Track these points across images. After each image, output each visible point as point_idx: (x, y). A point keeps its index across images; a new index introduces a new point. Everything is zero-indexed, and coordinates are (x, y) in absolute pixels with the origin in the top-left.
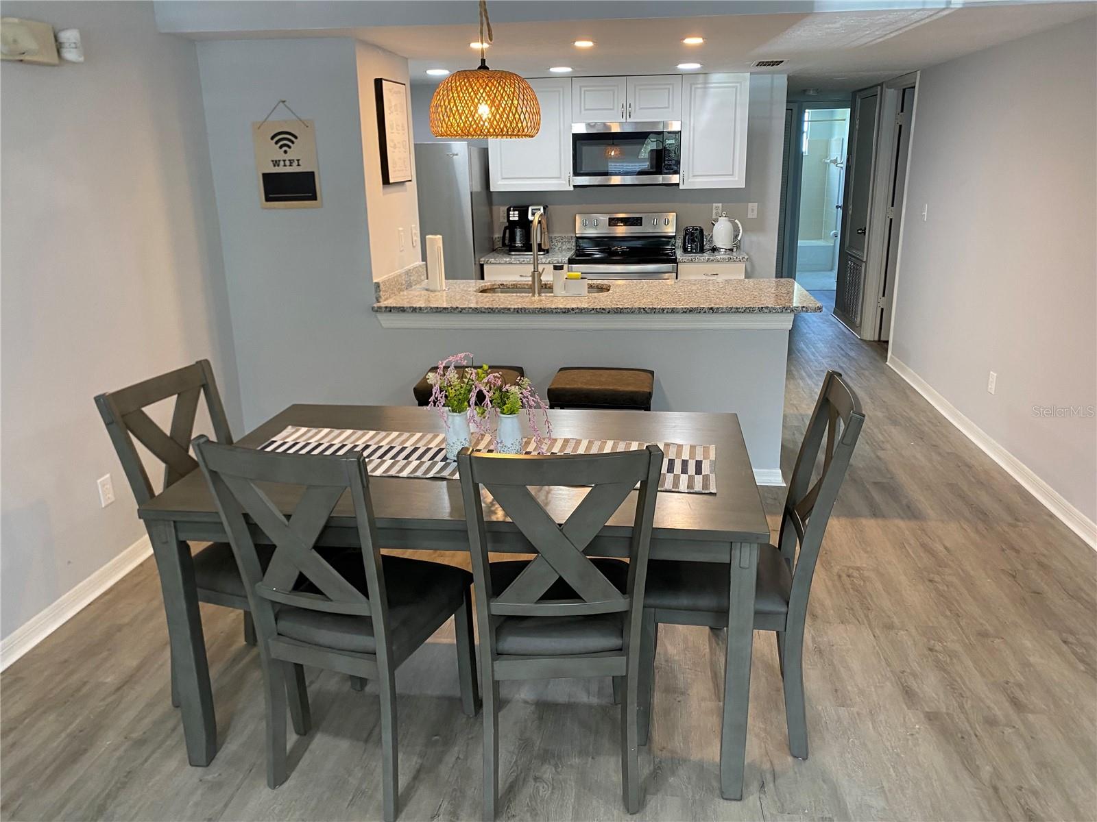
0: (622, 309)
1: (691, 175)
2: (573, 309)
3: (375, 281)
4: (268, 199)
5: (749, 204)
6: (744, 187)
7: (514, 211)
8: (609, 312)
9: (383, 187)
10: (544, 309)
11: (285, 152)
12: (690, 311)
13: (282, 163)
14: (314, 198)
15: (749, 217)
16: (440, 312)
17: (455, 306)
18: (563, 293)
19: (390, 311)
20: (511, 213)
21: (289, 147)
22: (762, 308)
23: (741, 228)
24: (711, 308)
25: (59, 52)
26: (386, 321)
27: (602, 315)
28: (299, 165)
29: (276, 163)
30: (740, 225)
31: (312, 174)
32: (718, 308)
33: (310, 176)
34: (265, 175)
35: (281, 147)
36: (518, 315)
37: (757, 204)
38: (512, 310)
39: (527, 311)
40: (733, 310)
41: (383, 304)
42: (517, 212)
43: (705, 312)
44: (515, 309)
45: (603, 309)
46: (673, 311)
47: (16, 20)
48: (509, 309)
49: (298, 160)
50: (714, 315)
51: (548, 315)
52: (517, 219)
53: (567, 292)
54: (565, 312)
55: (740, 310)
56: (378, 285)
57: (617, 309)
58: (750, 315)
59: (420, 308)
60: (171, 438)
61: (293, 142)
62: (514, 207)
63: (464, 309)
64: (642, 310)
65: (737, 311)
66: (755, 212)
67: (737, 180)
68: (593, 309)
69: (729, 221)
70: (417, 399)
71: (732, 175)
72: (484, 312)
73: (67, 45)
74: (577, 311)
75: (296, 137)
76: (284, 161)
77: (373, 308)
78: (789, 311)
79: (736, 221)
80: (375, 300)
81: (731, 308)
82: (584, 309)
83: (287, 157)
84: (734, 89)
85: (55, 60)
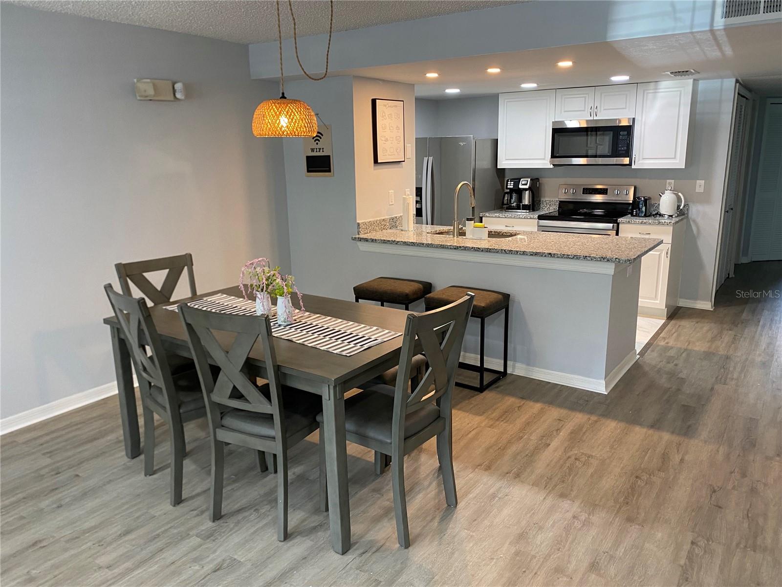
0: (491, 249)
1: (641, 158)
2: (460, 247)
3: (357, 222)
4: (308, 171)
5: (698, 181)
6: (684, 167)
7: (511, 181)
8: (482, 251)
9: (374, 165)
10: (444, 245)
11: (317, 144)
12: (535, 254)
13: (315, 150)
14: (329, 171)
15: (697, 191)
16: (386, 243)
17: (394, 240)
18: (471, 236)
19: (360, 240)
20: (509, 183)
21: (319, 141)
22: (586, 256)
23: (683, 200)
24: (550, 254)
25: (174, 95)
26: (362, 246)
27: (478, 253)
28: (323, 151)
29: (313, 150)
30: (682, 197)
31: (329, 156)
32: (554, 254)
33: (328, 158)
34: (308, 158)
35: (315, 141)
36: (428, 248)
37: (704, 181)
38: (425, 245)
39: (433, 246)
40: (565, 256)
41: (362, 236)
42: (512, 183)
43: (545, 256)
44: (426, 244)
45: (479, 248)
46: (524, 253)
47: (148, 80)
48: (423, 244)
49: (323, 149)
50: (553, 259)
51: (446, 250)
52: (512, 187)
53: (473, 236)
54: (455, 249)
55: (570, 257)
56: (359, 224)
57: (487, 249)
58: (577, 260)
59: (376, 240)
60: (160, 291)
61: (321, 138)
62: (511, 179)
63: (399, 242)
64: (503, 251)
65: (568, 257)
66: (703, 187)
67: (679, 162)
68: (472, 248)
69: (674, 193)
70: (355, 294)
71: (675, 158)
72: (409, 245)
73: (177, 91)
74: (463, 248)
75: (322, 135)
76: (317, 149)
77: (352, 238)
78: (606, 260)
79: (680, 194)
80: (357, 233)
81: (564, 255)
82: (467, 247)
83: (318, 147)
84: (679, 93)
85: (172, 98)
